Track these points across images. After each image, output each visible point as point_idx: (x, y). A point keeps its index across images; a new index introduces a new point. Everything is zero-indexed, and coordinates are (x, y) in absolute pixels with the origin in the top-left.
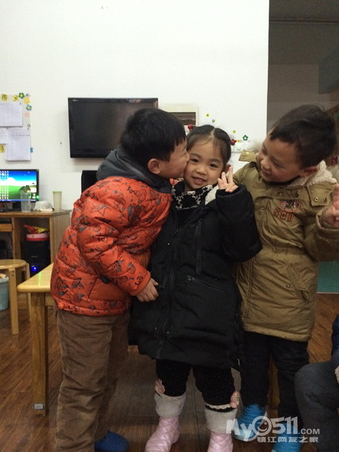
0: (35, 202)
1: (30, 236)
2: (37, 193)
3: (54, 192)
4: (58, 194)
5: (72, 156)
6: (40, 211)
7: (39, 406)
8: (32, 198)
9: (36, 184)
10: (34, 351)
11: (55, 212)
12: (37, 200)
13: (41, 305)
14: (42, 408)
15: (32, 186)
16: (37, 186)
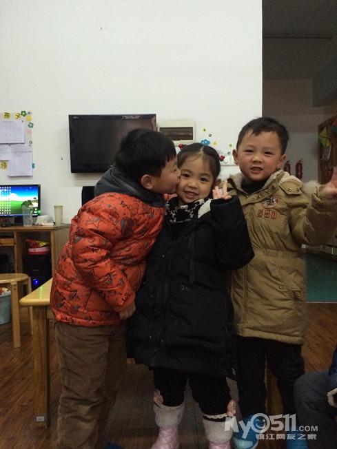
0: (36, 216)
1: (32, 250)
2: (39, 208)
3: (55, 207)
4: (59, 208)
5: (73, 171)
6: (41, 225)
7: (41, 419)
8: (33, 213)
9: (37, 199)
10: (36, 364)
11: (56, 226)
12: (39, 215)
13: (43, 318)
14: (43, 420)
15: (33, 201)
16: (39, 201)
